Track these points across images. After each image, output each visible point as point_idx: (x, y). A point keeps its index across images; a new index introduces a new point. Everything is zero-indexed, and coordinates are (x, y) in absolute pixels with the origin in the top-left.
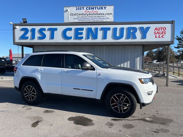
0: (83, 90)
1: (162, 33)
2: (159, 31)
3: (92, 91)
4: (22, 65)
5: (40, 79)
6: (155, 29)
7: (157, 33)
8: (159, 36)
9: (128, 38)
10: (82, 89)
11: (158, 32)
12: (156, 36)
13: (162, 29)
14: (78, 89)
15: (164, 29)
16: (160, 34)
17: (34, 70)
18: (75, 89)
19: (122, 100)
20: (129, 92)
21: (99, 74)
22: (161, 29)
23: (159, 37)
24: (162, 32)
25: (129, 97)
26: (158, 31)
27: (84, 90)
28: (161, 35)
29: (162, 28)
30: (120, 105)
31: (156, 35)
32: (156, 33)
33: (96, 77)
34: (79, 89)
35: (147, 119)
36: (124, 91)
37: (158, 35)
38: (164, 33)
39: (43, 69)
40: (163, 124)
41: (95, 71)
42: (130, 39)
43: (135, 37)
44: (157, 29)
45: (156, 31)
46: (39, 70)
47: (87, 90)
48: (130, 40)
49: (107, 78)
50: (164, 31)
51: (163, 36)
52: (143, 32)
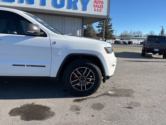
0: (29, 66)
1: (100, 6)
2: (98, 4)
3: (44, 66)
6: (94, 2)
7: (96, 6)
8: (98, 9)
9: (69, 7)
10: (27, 66)
11: (97, 5)
12: (95, 9)
13: (100, 2)
14: (20, 65)
15: (102, 3)
16: (98, 7)
18: (15, 65)
19: (86, 74)
20: (94, 64)
21: (55, 43)
22: (99, 2)
23: (98, 11)
24: (100, 5)
25: (94, 70)
26: (96, 4)
27: (31, 66)
28: (99, 9)
29: (100, 1)
30: (83, 81)
31: (95, 8)
32: (95, 6)
33: (50, 47)
34: (22, 66)
35: (110, 92)
36: (88, 63)
37: (96, 8)
38: (102, 7)
40: (128, 96)
41: (48, 38)
42: (72, 9)
43: (76, 8)
44: (95, 2)
47: (36, 66)
48: (71, 11)
49: (65, 48)
50: (102, 5)
51: (101, 10)
52: (84, 3)
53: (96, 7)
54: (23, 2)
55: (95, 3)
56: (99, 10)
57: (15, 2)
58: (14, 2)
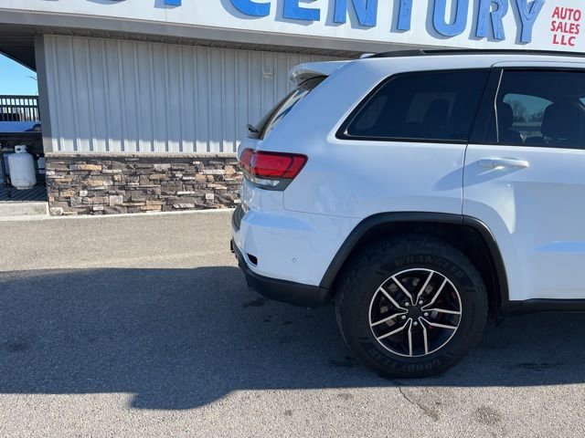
1: (571, 28)
2: (564, 21)
4: (340, 135)
5: (510, 223)
6: (555, 13)
7: (559, 27)
8: (563, 37)
11: (561, 23)
12: (555, 36)
13: (572, 13)
15: (577, 15)
16: (565, 31)
17: (455, 166)
22: (568, 12)
23: (562, 43)
24: (571, 25)
26: (560, 20)
28: (567, 36)
29: (571, 10)
31: (555, 32)
32: (556, 25)
37: (559, 34)
38: (575, 30)
39: (526, 163)
42: (485, 39)
44: (558, 14)
45: (558, 21)
46: (500, 168)
50: (576, 23)
51: (572, 42)
52: (523, 18)
53: (559, 30)
54: (343, 22)
55: (556, 16)
56: (566, 41)
57: (318, 19)
58: (315, 22)
